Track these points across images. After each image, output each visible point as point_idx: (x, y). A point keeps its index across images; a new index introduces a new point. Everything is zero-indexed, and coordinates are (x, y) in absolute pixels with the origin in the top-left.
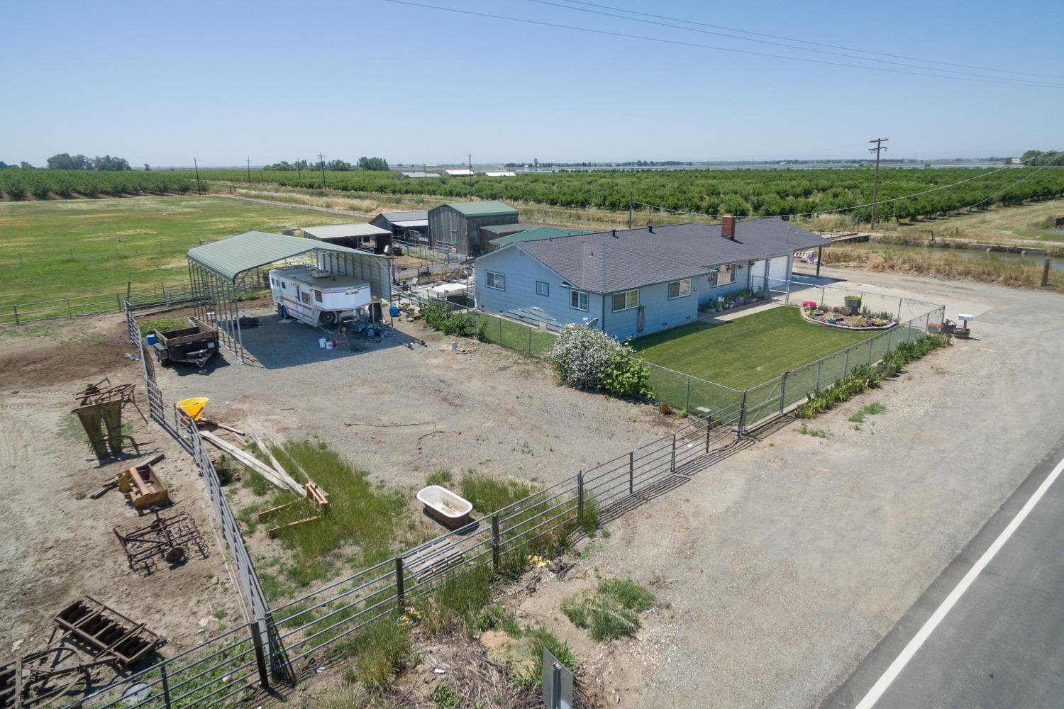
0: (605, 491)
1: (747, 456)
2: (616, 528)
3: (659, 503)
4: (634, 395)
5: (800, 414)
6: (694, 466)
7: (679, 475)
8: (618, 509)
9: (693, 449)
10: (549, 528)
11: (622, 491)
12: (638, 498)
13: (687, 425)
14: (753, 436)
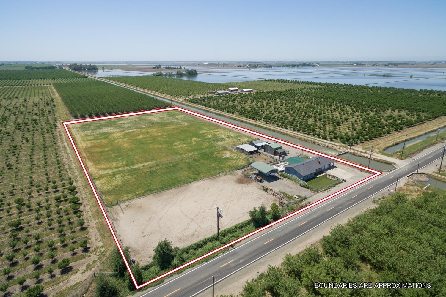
0: (307, 197)
1: (318, 194)
2: (308, 199)
3: (311, 197)
4: (308, 188)
5: (323, 191)
6: (313, 195)
7: (312, 196)
8: (308, 198)
9: (313, 194)
10: (304, 199)
11: (308, 197)
12: (309, 197)
13: (313, 191)
14: (318, 193)
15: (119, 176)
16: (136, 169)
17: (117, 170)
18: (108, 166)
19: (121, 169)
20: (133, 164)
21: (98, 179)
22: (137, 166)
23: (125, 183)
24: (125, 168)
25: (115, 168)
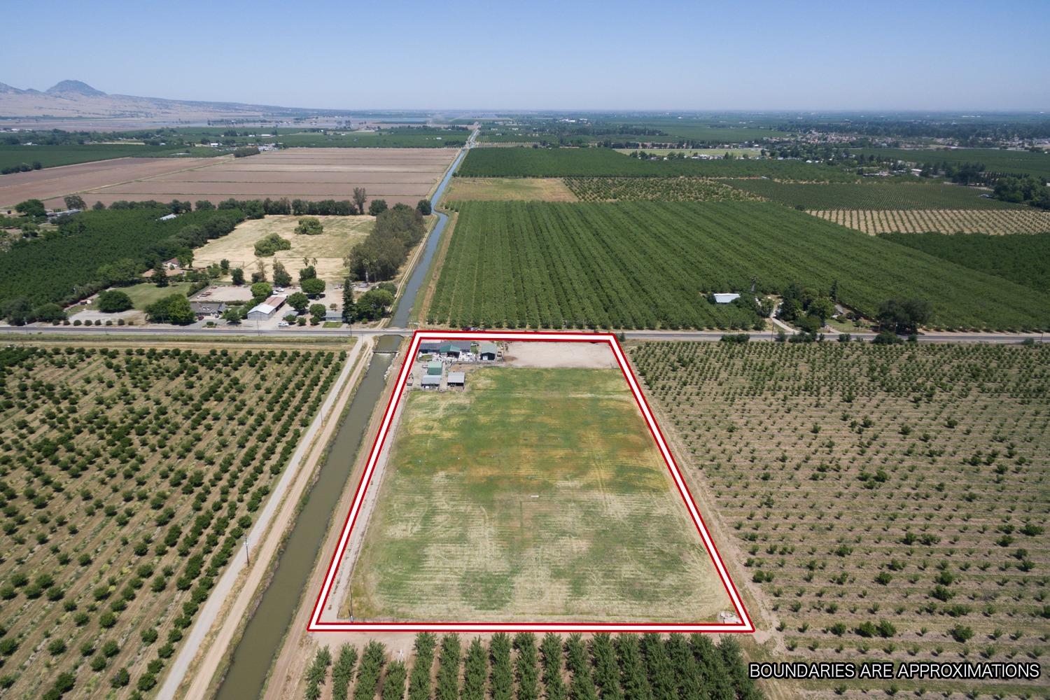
15: (609, 389)
16: (591, 392)
17: (610, 397)
18: (620, 404)
19: (606, 397)
20: (592, 400)
21: (626, 391)
22: (589, 395)
23: (605, 381)
24: (601, 396)
25: (612, 399)
